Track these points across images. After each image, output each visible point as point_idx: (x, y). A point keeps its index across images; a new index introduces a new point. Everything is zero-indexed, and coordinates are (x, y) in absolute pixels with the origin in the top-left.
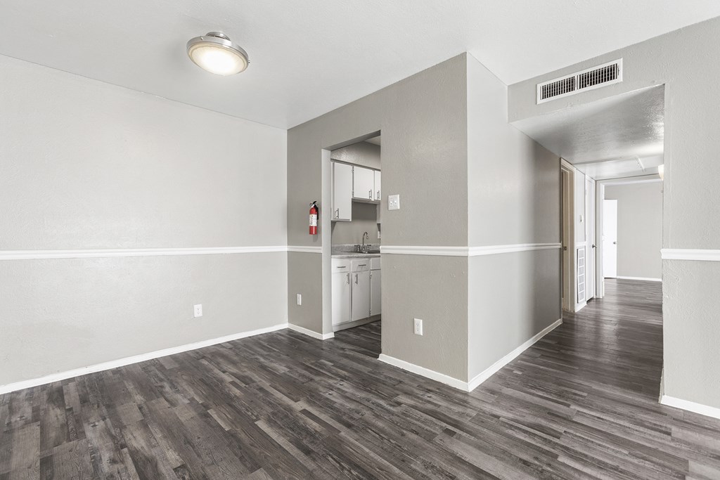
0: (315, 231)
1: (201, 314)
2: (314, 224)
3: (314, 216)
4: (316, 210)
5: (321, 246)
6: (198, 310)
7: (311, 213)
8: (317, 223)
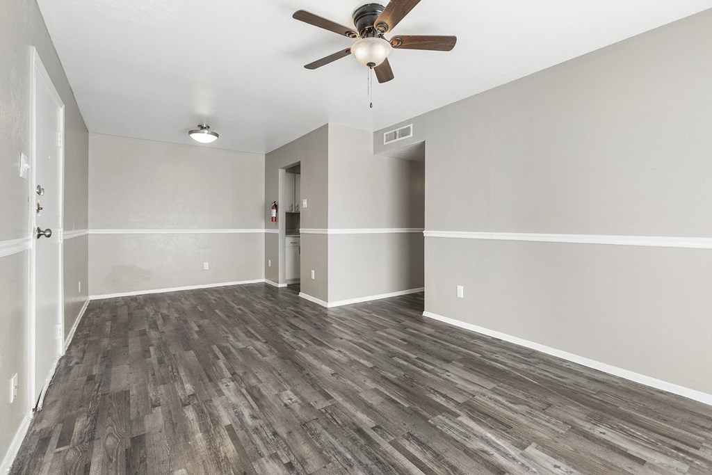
0: (275, 219)
1: (208, 268)
2: (274, 215)
3: (274, 211)
4: (276, 207)
5: (278, 228)
6: (206, 266)
7: (273, 208)
8: (276, 215)
